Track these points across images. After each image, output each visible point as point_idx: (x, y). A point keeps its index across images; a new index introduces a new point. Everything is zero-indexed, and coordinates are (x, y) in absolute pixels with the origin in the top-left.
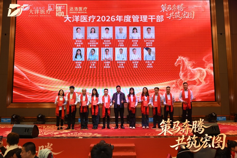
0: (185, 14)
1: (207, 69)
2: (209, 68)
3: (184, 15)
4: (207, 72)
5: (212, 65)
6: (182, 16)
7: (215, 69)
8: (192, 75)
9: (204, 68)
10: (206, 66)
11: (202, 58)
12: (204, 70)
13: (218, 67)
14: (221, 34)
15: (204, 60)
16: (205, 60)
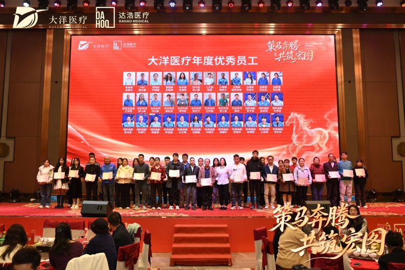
0: (300, 55)
1: (330, 129)
2: (333, 129)
3: (298, 56)
4: (329, 134)
5: (337, 125)
6: (296, 57)
7: (341, 130)
8: (310, 139)
9: (326, 128)
10: (327, 126)
11: (324, 114)
12: (326, 132)
13: (345, 127)
14: (350, 82)
15: (325, 117)
16: (327, 117)
